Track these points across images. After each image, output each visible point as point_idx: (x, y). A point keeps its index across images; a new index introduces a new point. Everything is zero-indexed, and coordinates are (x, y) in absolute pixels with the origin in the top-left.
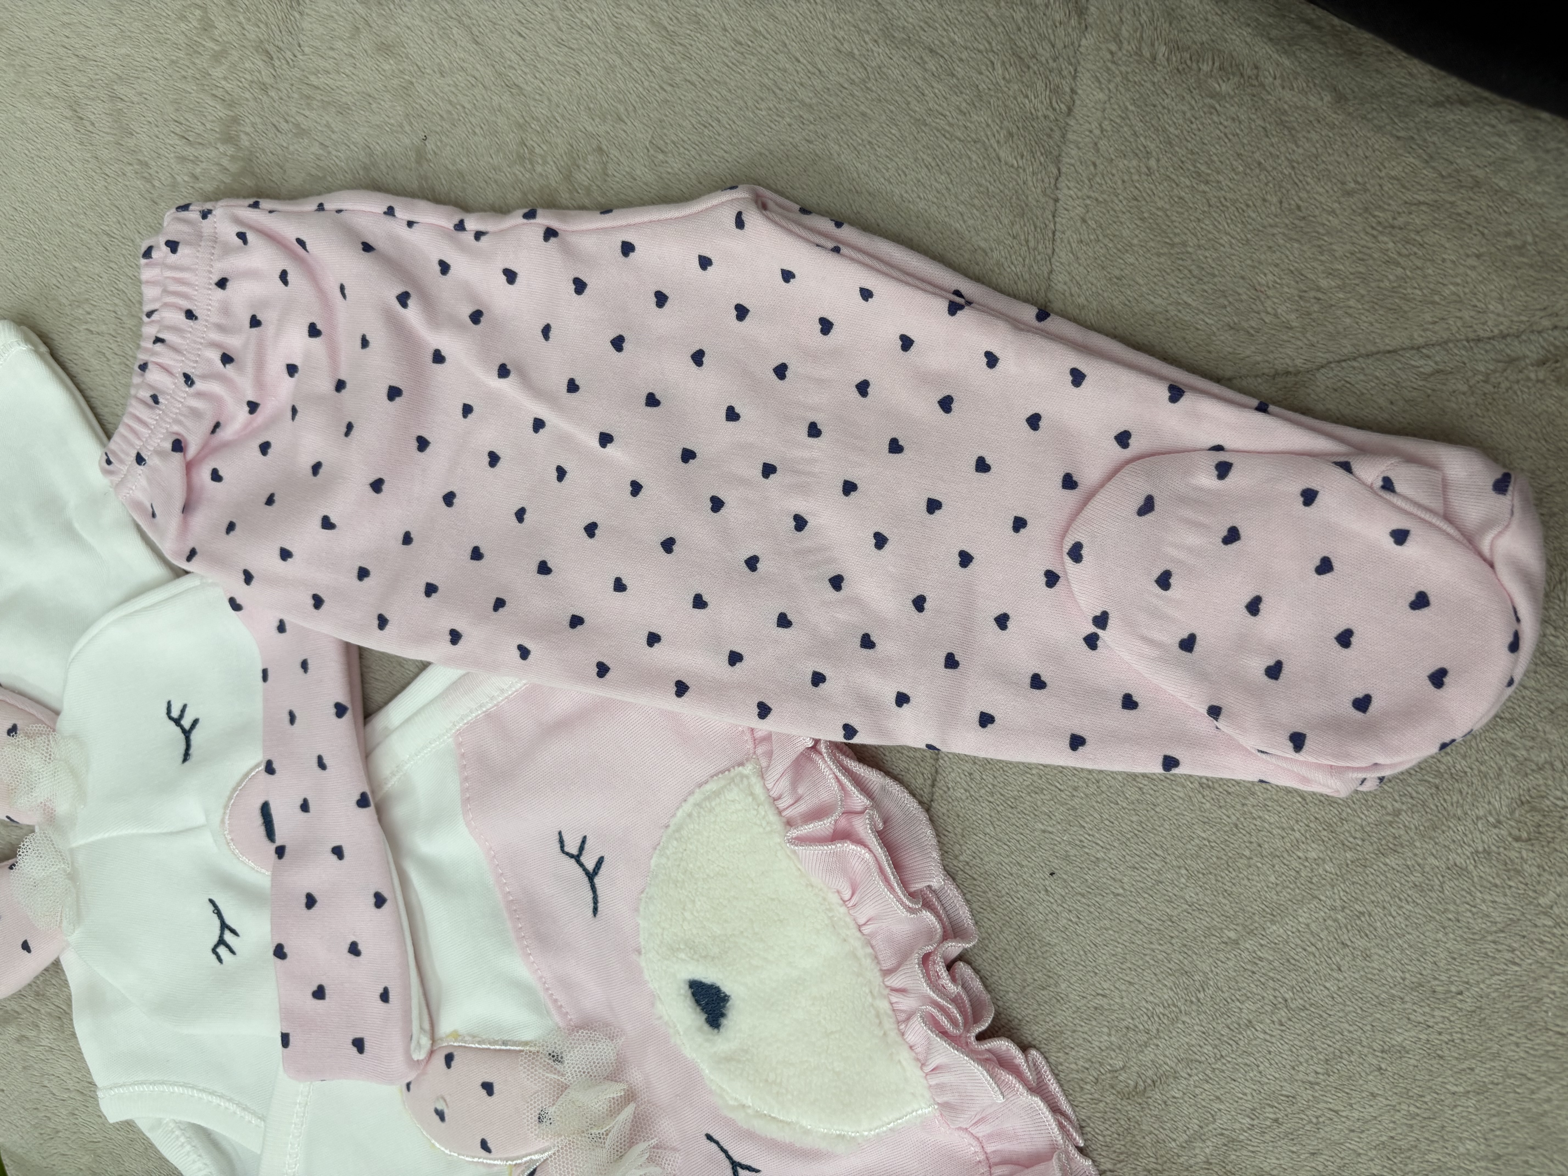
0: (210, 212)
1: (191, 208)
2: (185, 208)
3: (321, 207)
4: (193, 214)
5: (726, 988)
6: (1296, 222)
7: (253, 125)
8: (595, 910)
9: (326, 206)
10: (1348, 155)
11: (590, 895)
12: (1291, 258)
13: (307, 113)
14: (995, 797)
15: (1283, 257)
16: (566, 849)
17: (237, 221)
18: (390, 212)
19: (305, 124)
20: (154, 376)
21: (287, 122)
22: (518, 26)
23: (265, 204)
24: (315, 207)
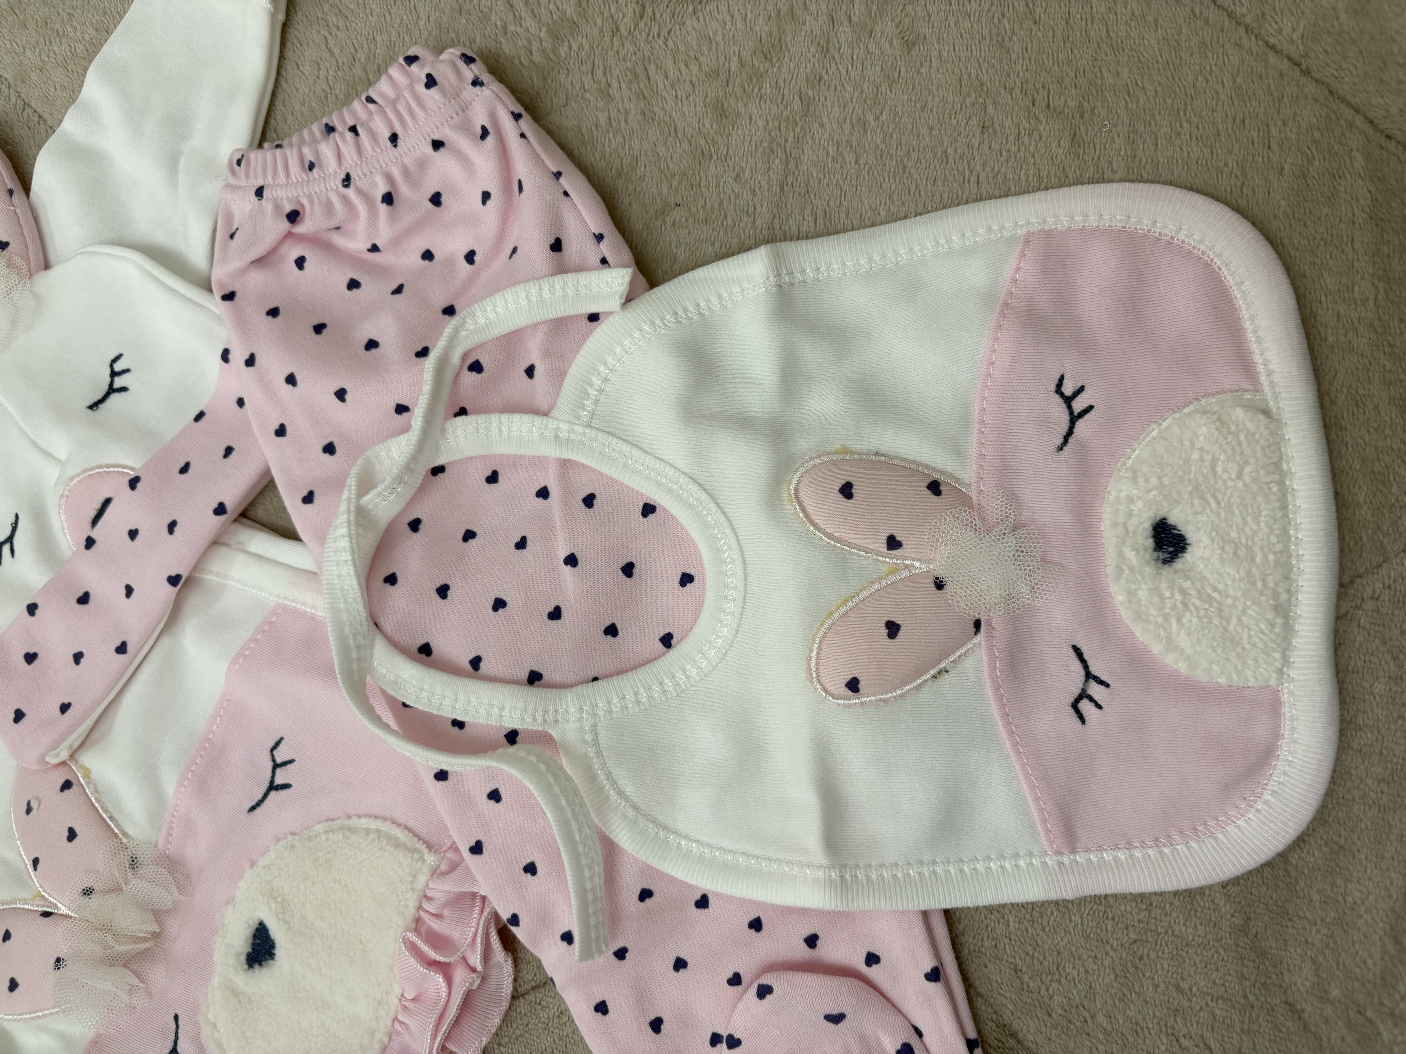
0: (482, 84)
1: (472, 66)
2: (469, 60)
3: (558, 175)
4: (468, 73)
5: (278, 952)
6: (1129, 965)
7: (581, 47)
8: (253, 809)
9: (562, 180)
10: (1206, 967)
11: (259, 796)
12: (1100, 979)
13: (623, 85)
14: (561, 1043)
15: (1097, 973)
16: (275, 752)
17: (493, 116)
18: (599, 238)
19: (614, 92)
20: (326, 150)
21: (604, 74)
22: (820, 214)
23: (526, 124)
24: (555, 171)
